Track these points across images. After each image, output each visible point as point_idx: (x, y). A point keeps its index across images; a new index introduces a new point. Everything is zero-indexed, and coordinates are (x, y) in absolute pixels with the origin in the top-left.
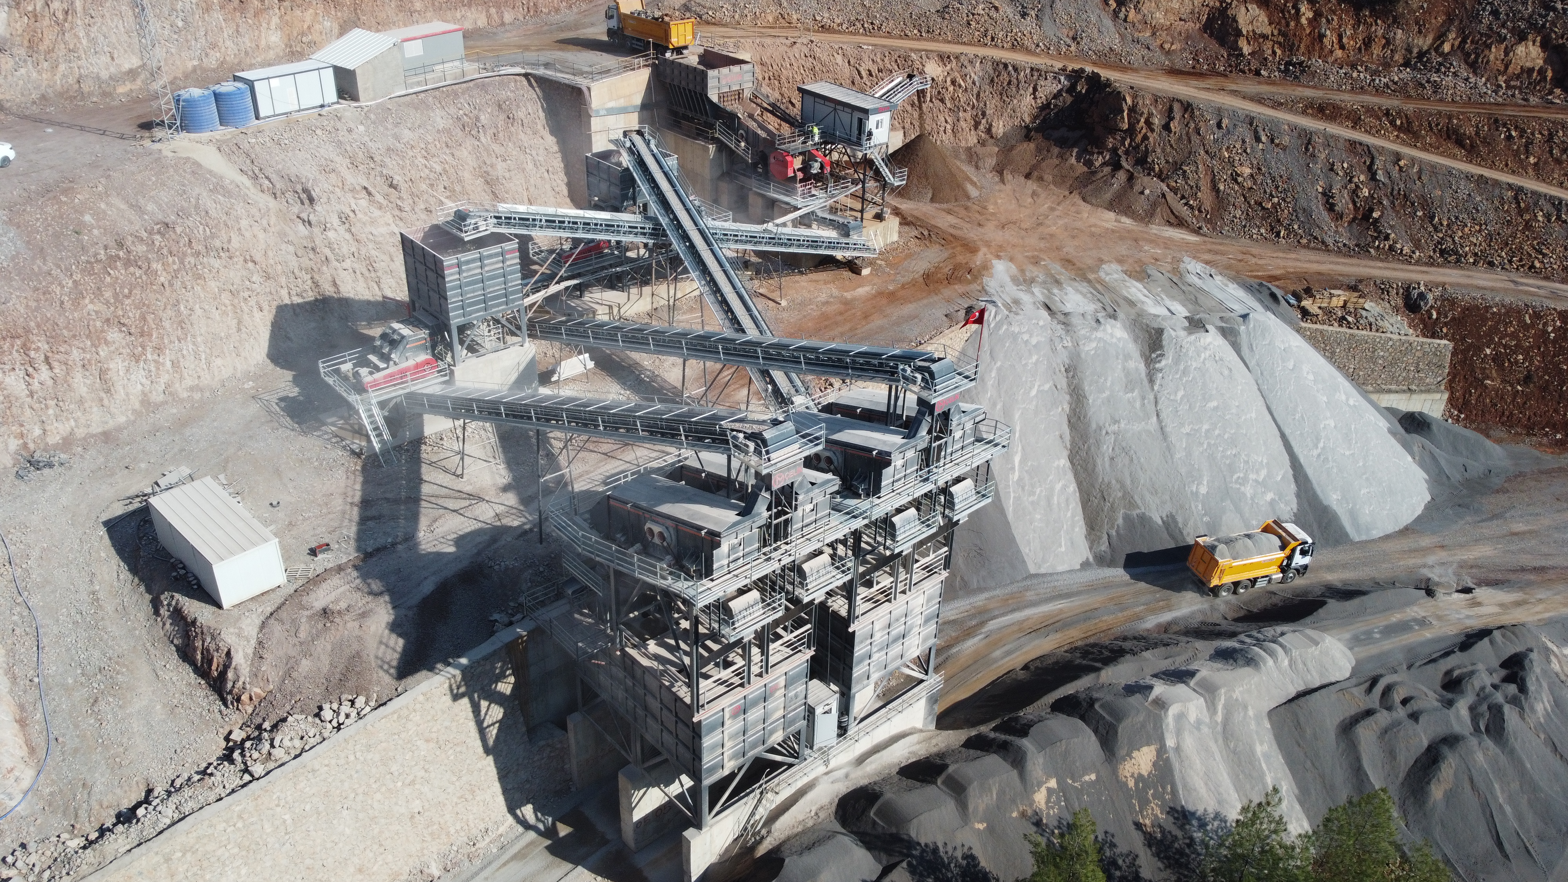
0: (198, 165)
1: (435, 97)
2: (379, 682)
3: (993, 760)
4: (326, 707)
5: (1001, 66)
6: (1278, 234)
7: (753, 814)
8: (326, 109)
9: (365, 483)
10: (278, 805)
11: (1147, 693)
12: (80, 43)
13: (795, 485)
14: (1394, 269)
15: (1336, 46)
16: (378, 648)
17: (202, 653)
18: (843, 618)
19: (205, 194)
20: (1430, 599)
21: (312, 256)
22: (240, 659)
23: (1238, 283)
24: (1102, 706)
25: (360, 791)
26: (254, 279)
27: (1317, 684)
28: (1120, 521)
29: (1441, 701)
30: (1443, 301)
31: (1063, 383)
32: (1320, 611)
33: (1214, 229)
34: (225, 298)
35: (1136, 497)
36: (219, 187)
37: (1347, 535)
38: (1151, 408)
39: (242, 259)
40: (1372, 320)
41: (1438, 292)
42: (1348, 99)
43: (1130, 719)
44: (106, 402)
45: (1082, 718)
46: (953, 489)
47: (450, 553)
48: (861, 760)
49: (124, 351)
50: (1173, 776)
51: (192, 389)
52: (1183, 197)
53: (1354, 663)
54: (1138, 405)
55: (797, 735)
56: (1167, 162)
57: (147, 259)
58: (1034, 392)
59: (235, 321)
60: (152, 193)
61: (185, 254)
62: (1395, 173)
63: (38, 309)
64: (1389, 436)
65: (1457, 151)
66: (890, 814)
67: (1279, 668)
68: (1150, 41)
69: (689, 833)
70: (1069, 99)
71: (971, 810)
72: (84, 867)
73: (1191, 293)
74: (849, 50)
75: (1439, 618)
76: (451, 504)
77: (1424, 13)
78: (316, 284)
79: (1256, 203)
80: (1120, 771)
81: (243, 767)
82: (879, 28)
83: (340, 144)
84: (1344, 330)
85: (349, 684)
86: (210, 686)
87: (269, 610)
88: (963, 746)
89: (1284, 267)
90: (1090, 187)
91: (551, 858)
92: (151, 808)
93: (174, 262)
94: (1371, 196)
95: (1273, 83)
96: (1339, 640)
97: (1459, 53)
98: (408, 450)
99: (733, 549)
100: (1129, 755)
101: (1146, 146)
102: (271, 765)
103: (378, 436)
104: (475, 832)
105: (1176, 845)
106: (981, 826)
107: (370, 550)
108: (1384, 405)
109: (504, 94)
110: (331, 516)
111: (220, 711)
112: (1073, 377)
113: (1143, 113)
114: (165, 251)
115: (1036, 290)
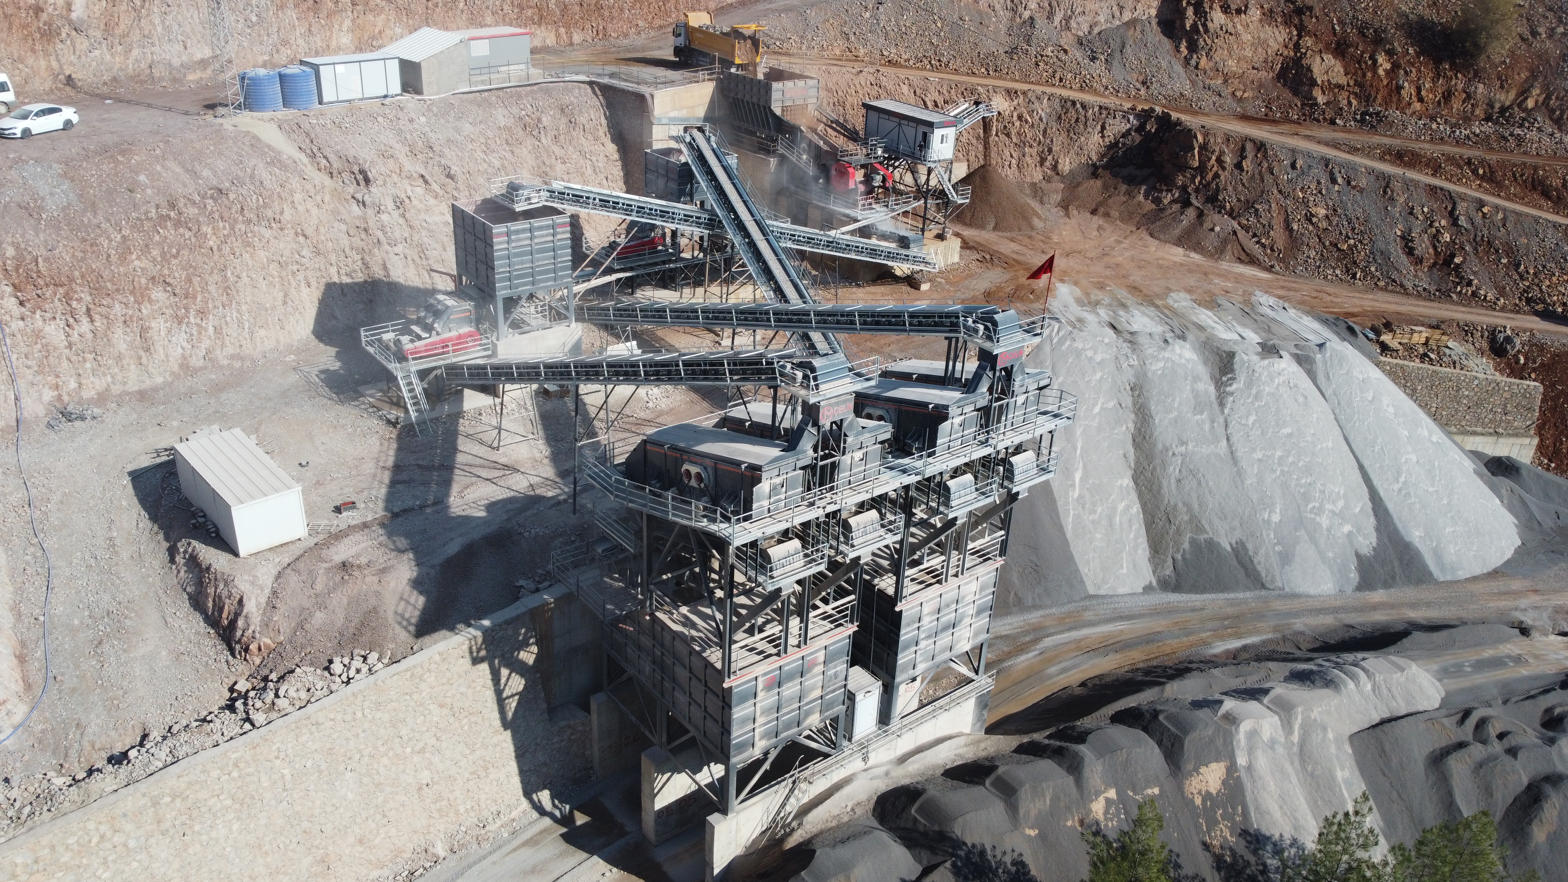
0: (258, 139)
1: (498, 97)
2: (394, 639)
3: (1046, 765)
4: (337, 660)
5: (1069, 104)
6: (1354, 276)
7: (783, 805)
8: (389, 99)
9: (399, 449)
10: (277, 758)
11: (1216, 707)
12: (155, 29)
13: (845, 425)
14: (1479, 314)
15: (1414, 99)
16: (397, 605)
17: (214, 601)
18: (890, 597)
19: (261, 165)
20: (1525, 638)
21: (363, 236)
22: (251, 607)
23: (1313, 317)
24: (1167, 718)
25: (366, 753)
26: (304, 253)
27: (1403, 712)
28: (1186, 545)
29: (1542, 739)
30: (1531, 346)
31: (1128, 401)
32: (1405, 640)
33: (1287, 268)
34: (274, 269)
35: (1204, 522)
36: (276, 160)
37: (1430, 574)
38: (1221, 431)
39: (293, 231)
40: (1456, 358)
41: (1526, 337)
42: (1428, 149)
43: (1198, 732)
44: (144, 361)
45: (1145, 729)
46: (1013, 459)
47: (479, 518)
48: (903, 759)
49: (167, 311)
50: (1244, 796)
51: (232, 357)
52: (1255, 235)
53: (1443, 694)
54: (1207, 427)
55: (835, 720)
56: (1239, 200)
57: (198, 221)
58: (1097, 409)
59: (281, 294)
60: (209, 161)
61: (236, 221)
62: (1478, 218)
63: (83, 260)
64: (1475, 476)
65: (1543, 202)
66: (932, 811)
67: (1361, 692)
68: (1222, 88)
69: (714, 818)
70: (1138, 139)
71: (1021, 813)
72: (67, 804)
73: (1263, 322)
74: (915, 81)
75: (1536, 657)
76: (484, 473)
77: (1507, 68)
78: (366, 265)
79: (1331, 244)
80: (1186, 787)
81: (244, 716)
82: (947, 65)
83: (400, 132)
84: (1426, 366)
85: (363, 639)
86: (219, 635)
87: (287, 561)
88: (1014, 751)
89: (1361, 306)
90: (1158, 223)
91: (564, 846)
92: (143, 750)
93: (224, 228)
94: (1453, 241)
95: (1350, 132)
96: (1426, 670)
97: (1543, 108)
98: (445, 423)
99: (774, 490)
100: (1196, 770)
101: (1217, 184)
102: (274, 715)
103: (415, 404)
104: (486, 813)
105: (1248, 871)
106: (1033, 833)
107: (396, 510)
108: (1468, 447)
109: (567, 99)
110: (359, 478)
111: (227, 662)
112: (1139, 396)
113: (1214, 151)
114: (216, 216)
115: (1102, 312)
